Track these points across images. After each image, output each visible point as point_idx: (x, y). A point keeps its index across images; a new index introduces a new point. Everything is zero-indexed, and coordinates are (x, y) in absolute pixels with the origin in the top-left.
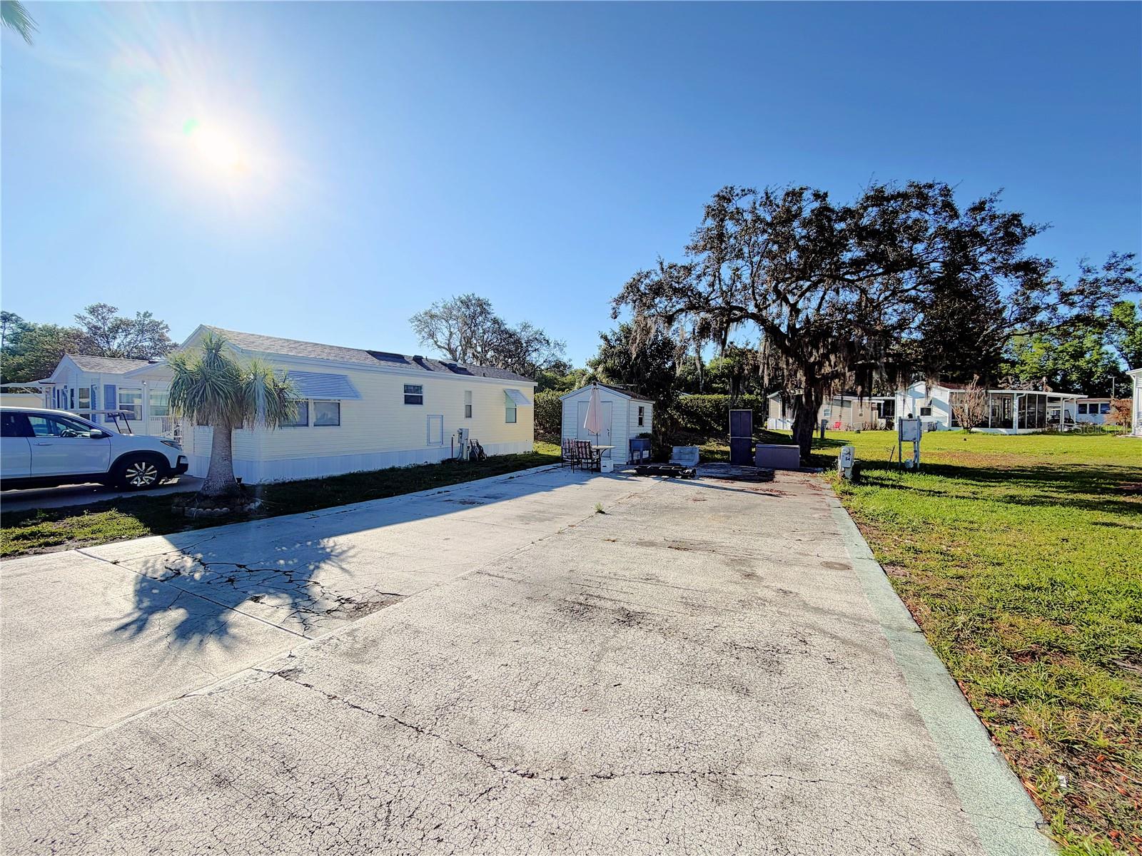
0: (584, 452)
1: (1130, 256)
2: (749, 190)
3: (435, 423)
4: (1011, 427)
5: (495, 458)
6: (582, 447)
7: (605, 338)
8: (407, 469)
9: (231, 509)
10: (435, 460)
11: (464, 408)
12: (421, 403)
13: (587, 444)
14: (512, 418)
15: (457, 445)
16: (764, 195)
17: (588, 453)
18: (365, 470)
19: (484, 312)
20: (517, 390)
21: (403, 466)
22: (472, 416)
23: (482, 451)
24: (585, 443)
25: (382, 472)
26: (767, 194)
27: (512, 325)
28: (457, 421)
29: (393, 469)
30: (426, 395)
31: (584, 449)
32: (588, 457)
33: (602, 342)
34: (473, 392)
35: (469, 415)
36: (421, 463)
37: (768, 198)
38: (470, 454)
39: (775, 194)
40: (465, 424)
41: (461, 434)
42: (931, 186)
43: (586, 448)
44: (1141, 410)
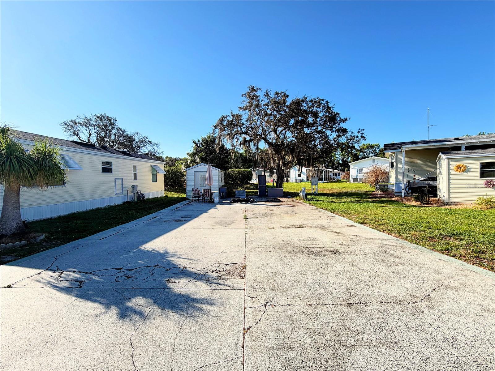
0: (208, 194)
1: (363, 130)
2: (259, 88)
3: (119, 183)
4: (322, 180)
5: (148, 199)
6: (207, 192)
7: (195, 143)
8: (105, 209)
9: (28, 241)
10: (119, 202)
11: (133, 174)
12: (112, 172)
13: (209, 190)
14: (155, 179)
15: (131, 194)
16: (266, 92)
17: (210, 194)
18: (81, 211)
19: (112, 124)
20: (157, 166)
21: (102, 207)
22: (137, 179)
23: (144, 197)
24: (208, 190)
25: (92, 211)
26: (267, 91)
27: (129, 132)
28: (129, 182)
29: (98, 209)
30: (113, 167)
31: (208, 193)
32: (210, 196)
33: (194, 145)
34: (137, 166)
35: (135, 178)
36: (112, 204)
37: (267, 93)
38: (138, 198)
39: (270, 92)
40: (135, 183)
41: (134, 188)
42: (323, 100)
43: (208, 192)
44: (352, 175)
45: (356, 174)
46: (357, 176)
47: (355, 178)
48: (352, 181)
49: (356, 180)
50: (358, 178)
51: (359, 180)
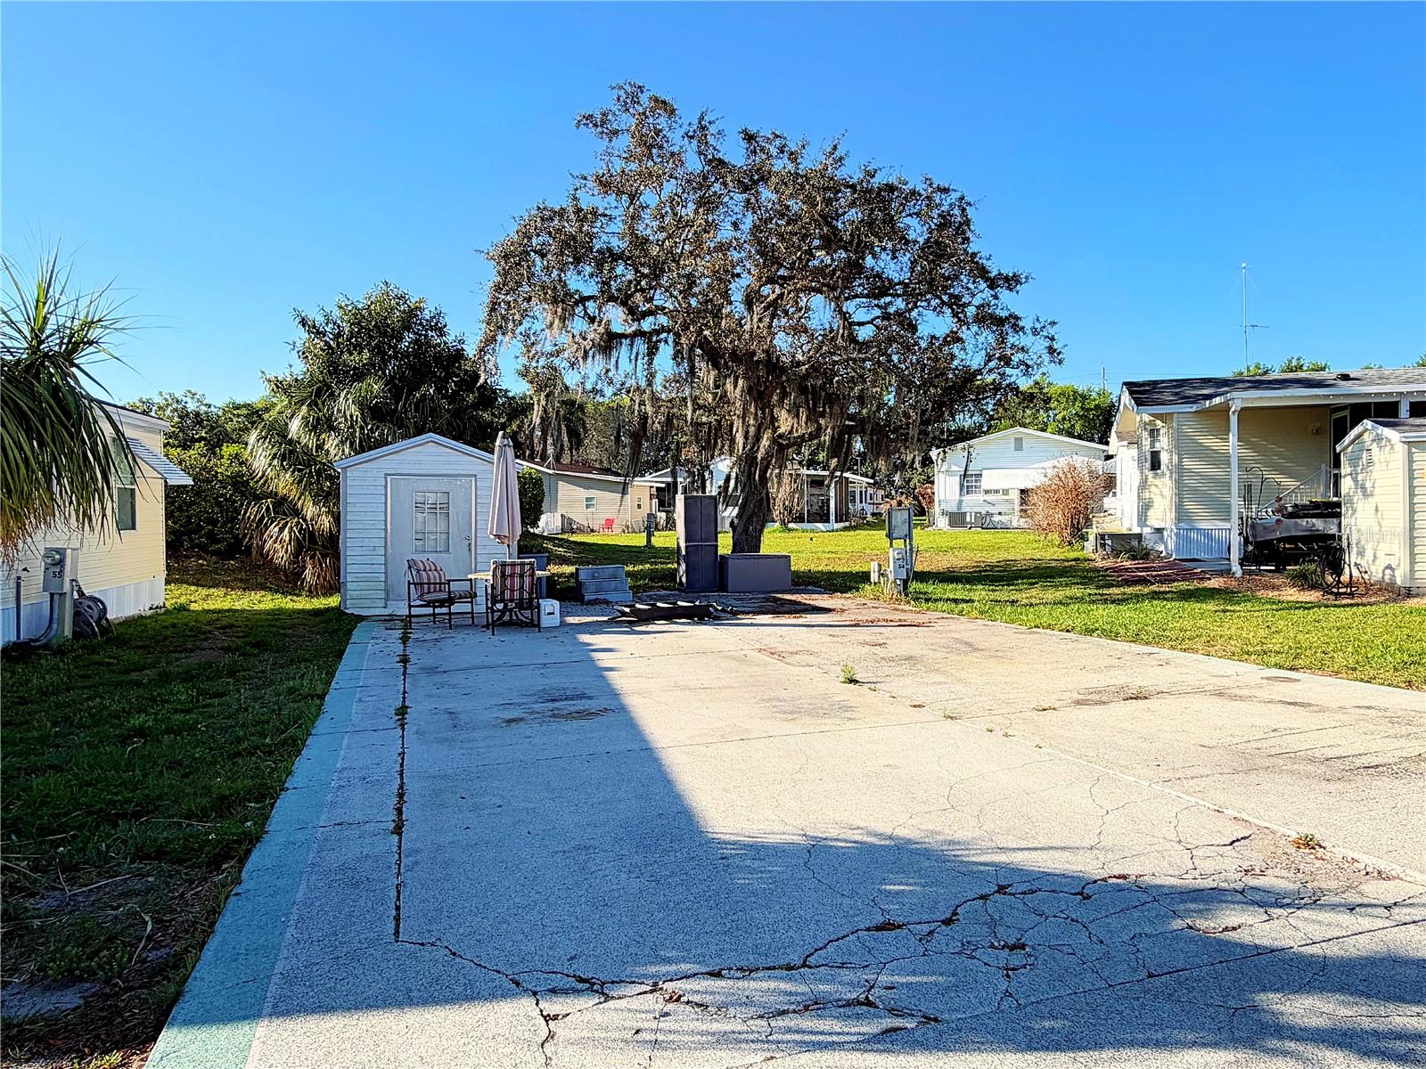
4: (827, 521)
6: (512, 574)
14: (127, 516)
15: (33, 598)
20: (138, 440)
23: (102, 613)
44: (942, 498)
45: (957, 497)
46: (961, 502)
47: (955, 510)
48: (942, 522)
49: (957, 519)
50: (963, 510)
51: (968, 519)
